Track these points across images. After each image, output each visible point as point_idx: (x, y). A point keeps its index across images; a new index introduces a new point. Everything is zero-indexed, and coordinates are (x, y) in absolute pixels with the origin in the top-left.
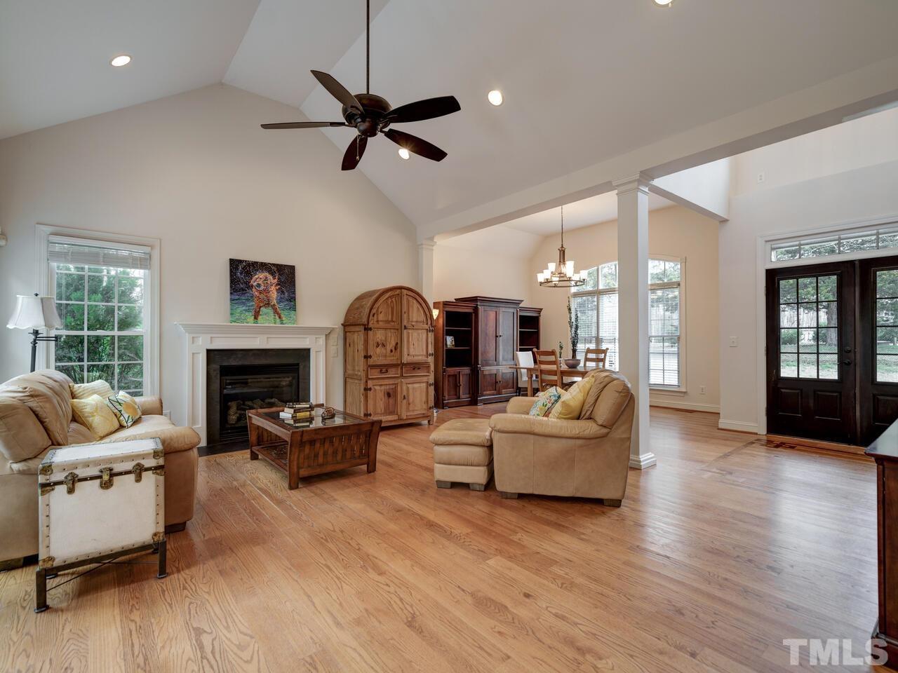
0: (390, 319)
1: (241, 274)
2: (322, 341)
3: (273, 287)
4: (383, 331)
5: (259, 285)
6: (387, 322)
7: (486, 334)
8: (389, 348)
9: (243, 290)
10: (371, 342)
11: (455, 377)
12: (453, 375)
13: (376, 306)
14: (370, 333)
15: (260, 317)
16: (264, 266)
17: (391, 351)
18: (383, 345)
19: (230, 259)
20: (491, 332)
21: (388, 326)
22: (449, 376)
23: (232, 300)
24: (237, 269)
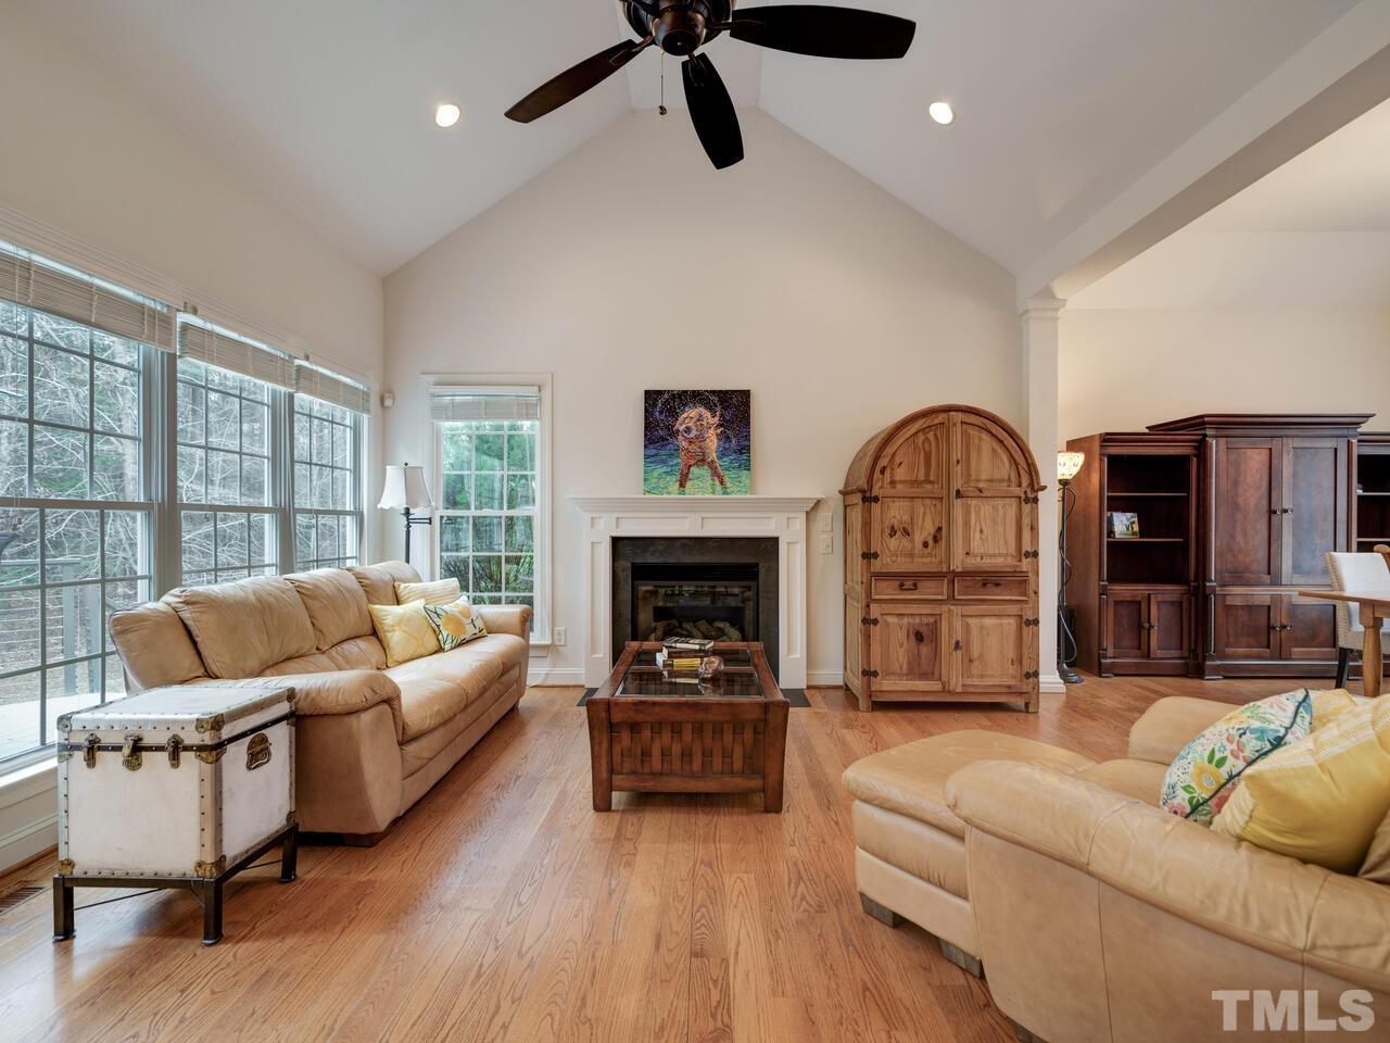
0: (921, 477)
1: (661, 413)
2: (799, 522)
3: (711, 431)
4: (907, 503)
5: (688, 430)
6: (914, 483)
7: (1236, 507)
8: (919, 538)
9: (664, 439)
10: (876, 527)
11: (1137, 607)
12: (1130, 602)
13: (889, 450)
14: (876, 507)
15: (689, 484)
16: (696, 397)
17: (926, 545)
18: (906, 532)
19: (647, 392)
20: (1252, 503)
21: (915, 491)
22: (1117, 603)
23: (647, 457)
24: (655, 405)
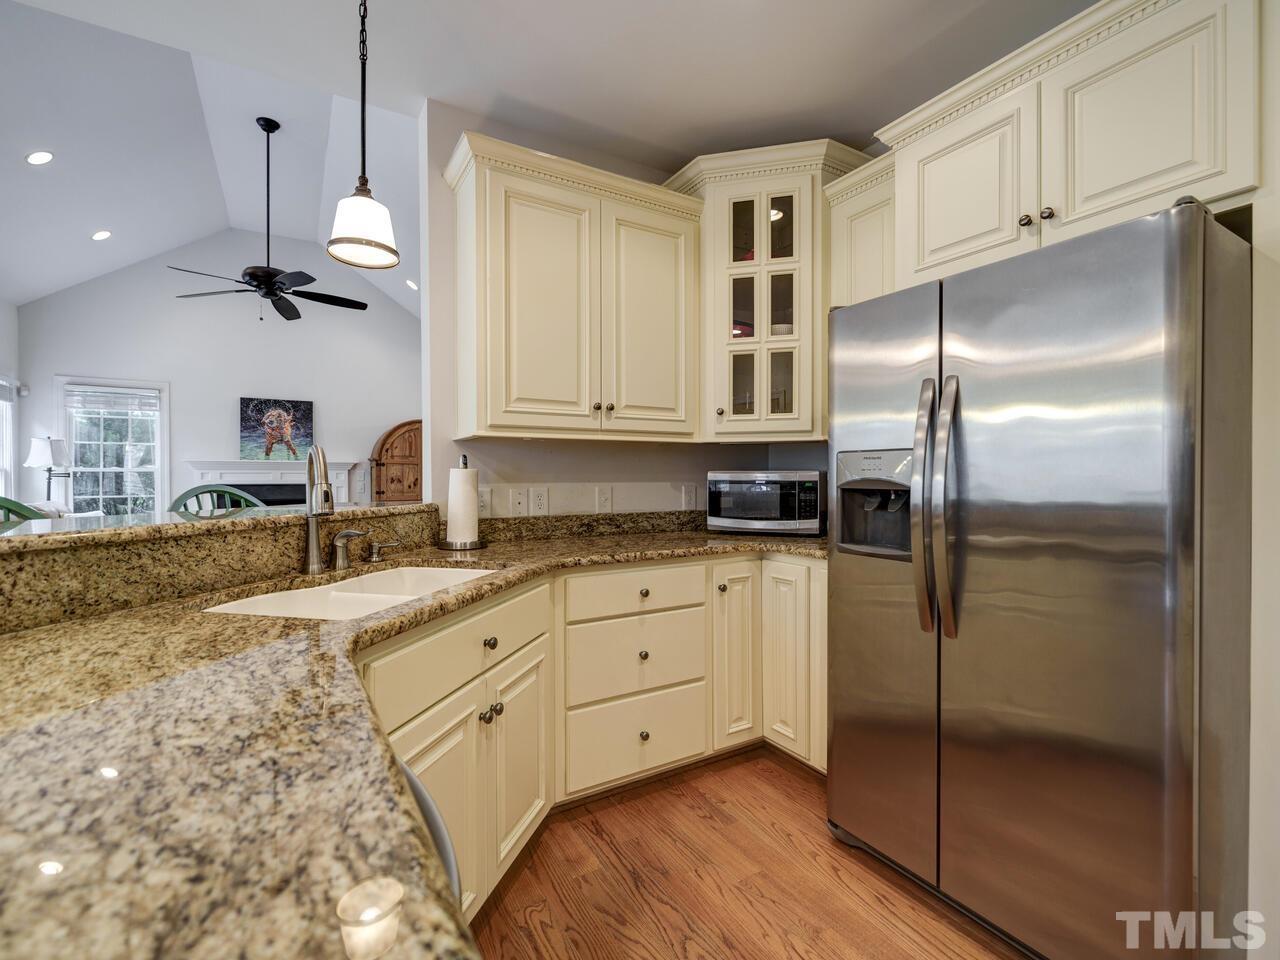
0: (407, 453)
1: (252, 412)
2: (344, 476)
3: (287, 424)
4: (400, 467)
5: (271, 422)
6: (404, 457)
8: (406, 484)
9: (254, 427)
10: (383, 478)
13: (390, 440)
14: (383, 468)
15: (272, 453)
16: (277, 404)
17: (410, 487)
18: (400, 481)
19: (242, 399)
21: (405, 461)
23: (242, 437)
24: (248, 407)
